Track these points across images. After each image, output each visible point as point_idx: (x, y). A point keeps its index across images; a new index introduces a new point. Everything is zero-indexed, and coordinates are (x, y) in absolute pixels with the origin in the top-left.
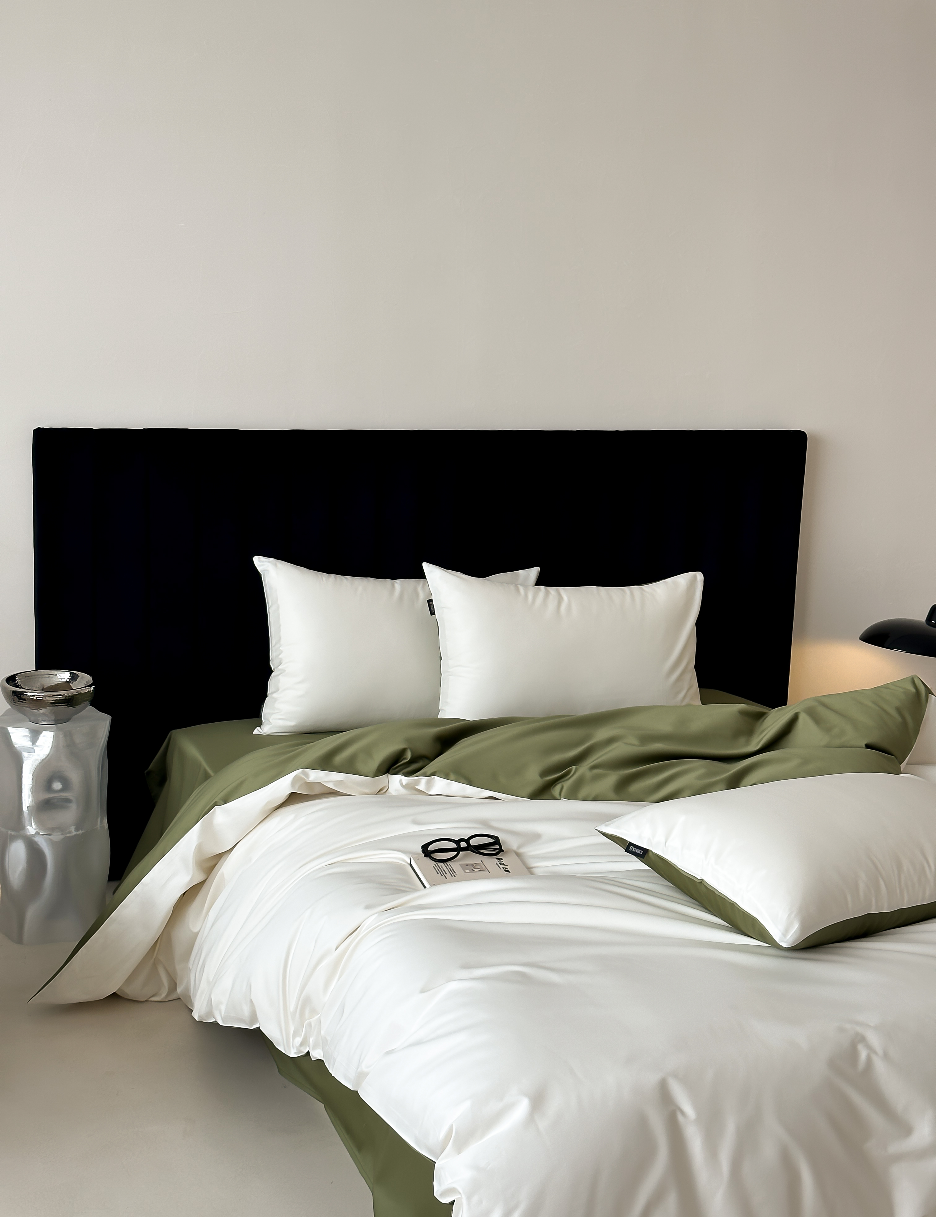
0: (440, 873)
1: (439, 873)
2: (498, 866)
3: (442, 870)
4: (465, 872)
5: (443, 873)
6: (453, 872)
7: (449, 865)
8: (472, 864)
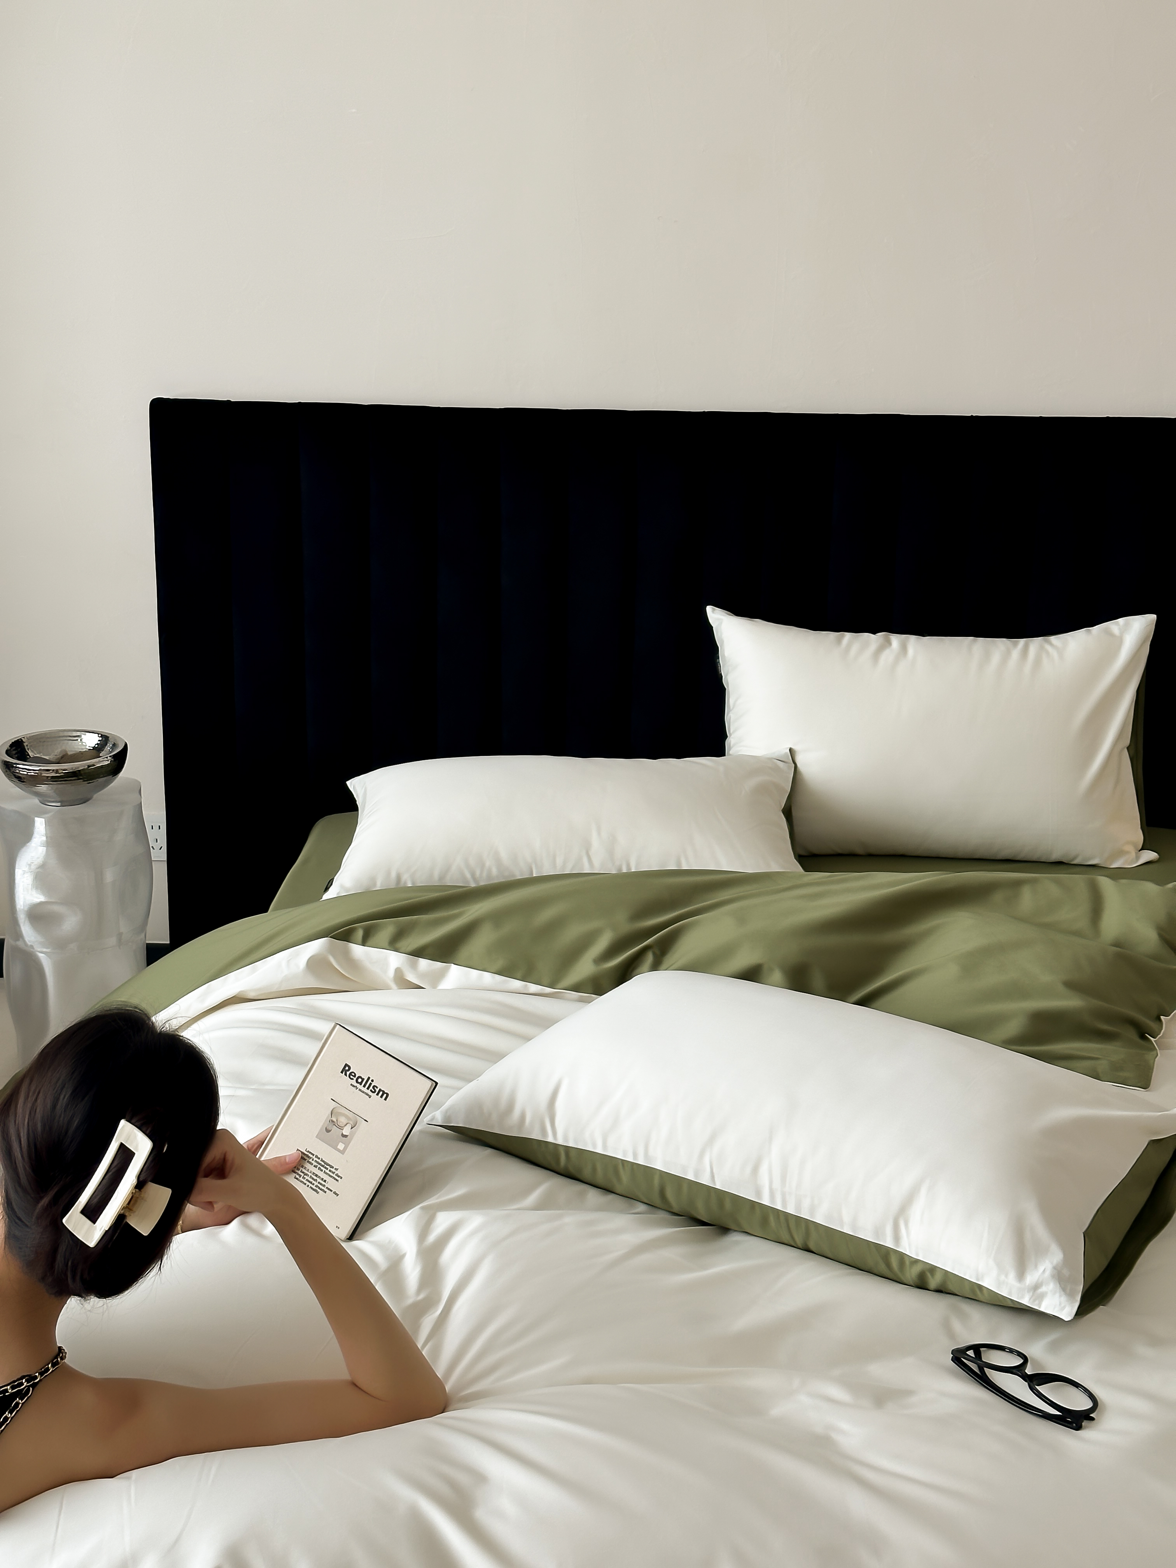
2: (360, 1090)
3: (315, 1178)
4: (339, 1151)
5: (319, 1183)
6: (327, 1167)
7: (311, 1156)
8: (329, 1121)
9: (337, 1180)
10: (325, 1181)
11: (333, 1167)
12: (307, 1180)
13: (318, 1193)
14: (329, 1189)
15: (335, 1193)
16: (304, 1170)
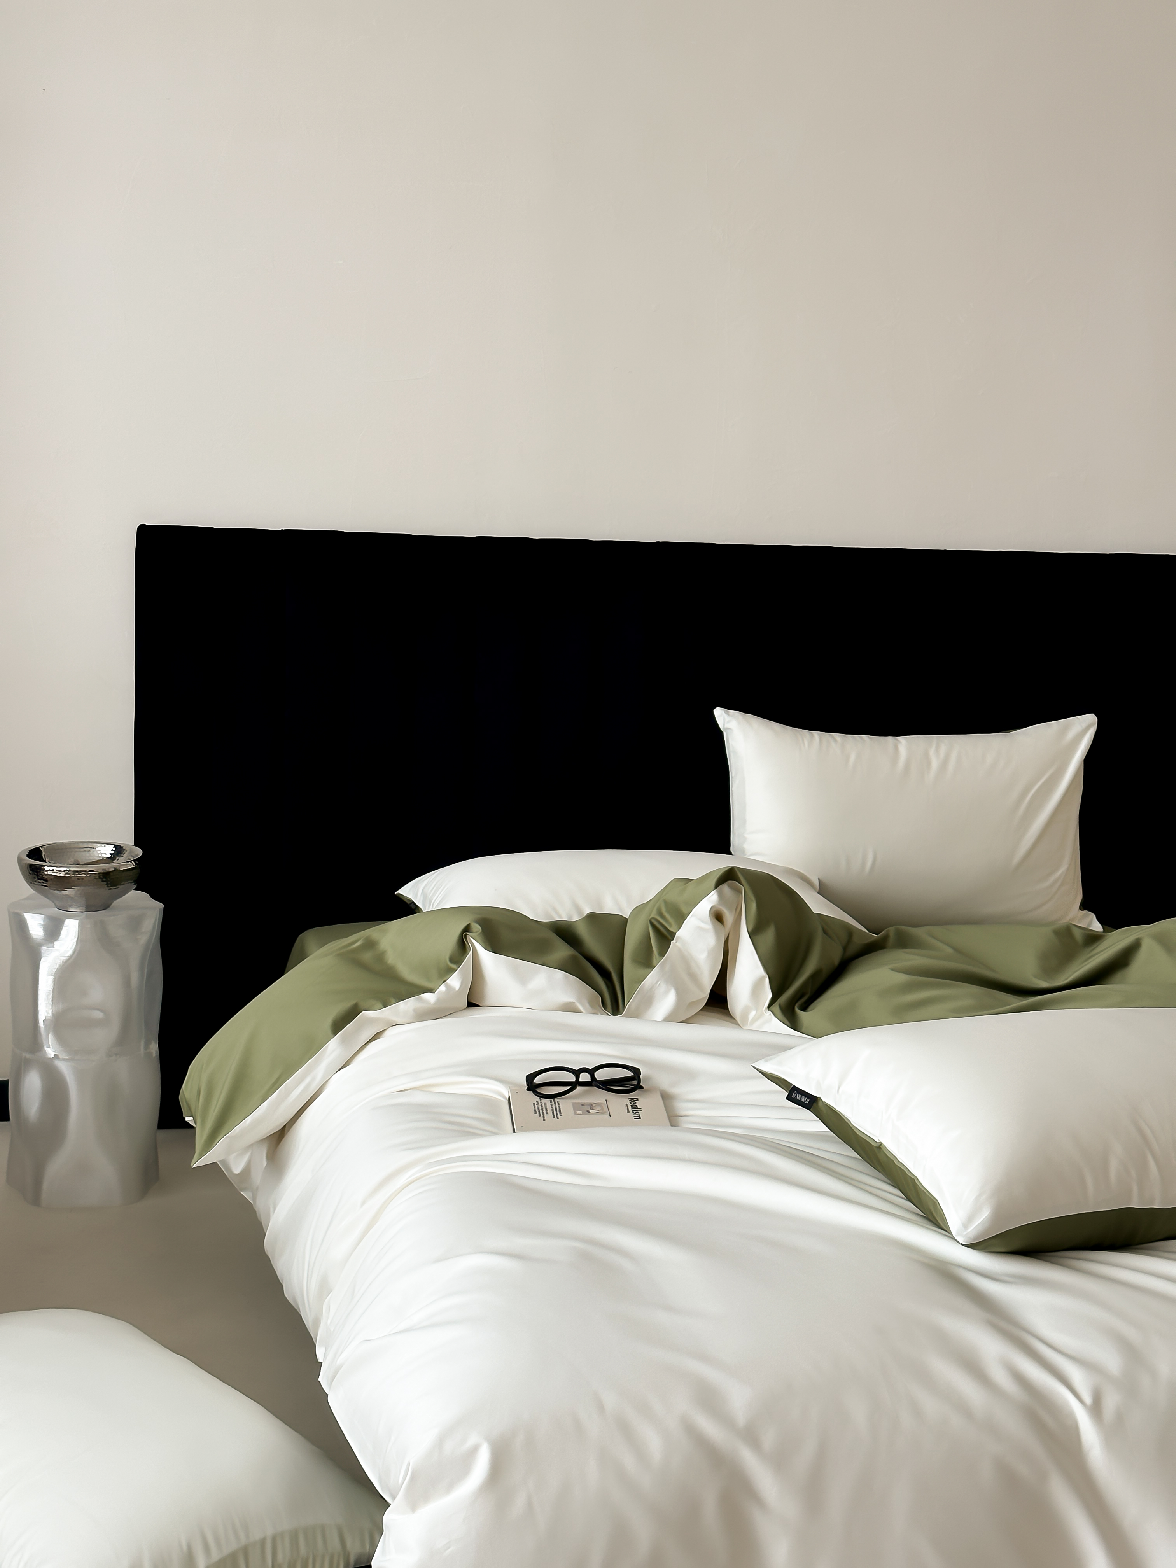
0: (538, 1111)
2: (628, 1109)
3: (544, 1109)
4: (576, 1114)
5: (543, 1113)
6: (558, 1112)
7: (557, 1103)
8: (590, 1104)
9: (554, 1117)
10: (547, 1113)
11: (560, 1113)
12: (539, 1109)
13: (536, 1113)
14: (544, 1117)
15: (544, 1120)
16: (543, 1105)
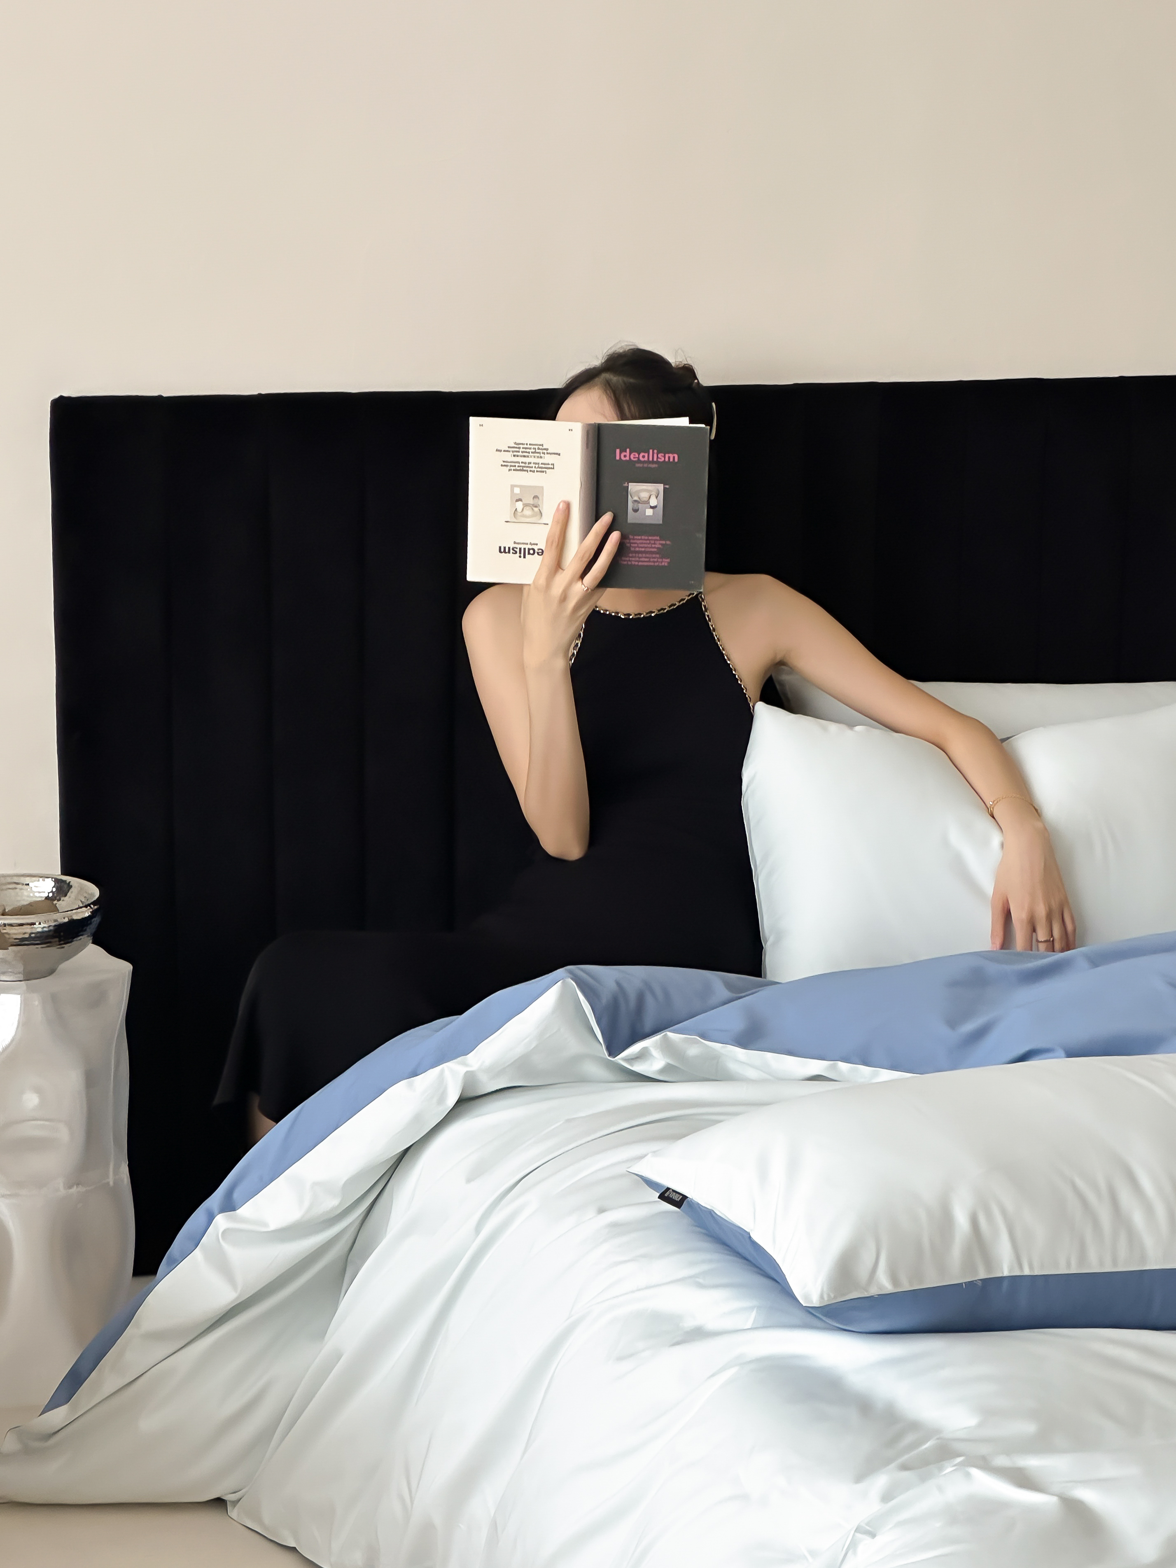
0: (519, 448)
1: (516, 446)
2: (527, 544)
4: (517, 486)
6: (519, 468)
7: (539, 470)
8: (538, 505)
9: (504, 462)
10: (514, 456)
11: (514, 470)
12: (530, 449)
13: (515, 443)
14: (507, 451)
15: (500, 451)
16: (538, 455)
